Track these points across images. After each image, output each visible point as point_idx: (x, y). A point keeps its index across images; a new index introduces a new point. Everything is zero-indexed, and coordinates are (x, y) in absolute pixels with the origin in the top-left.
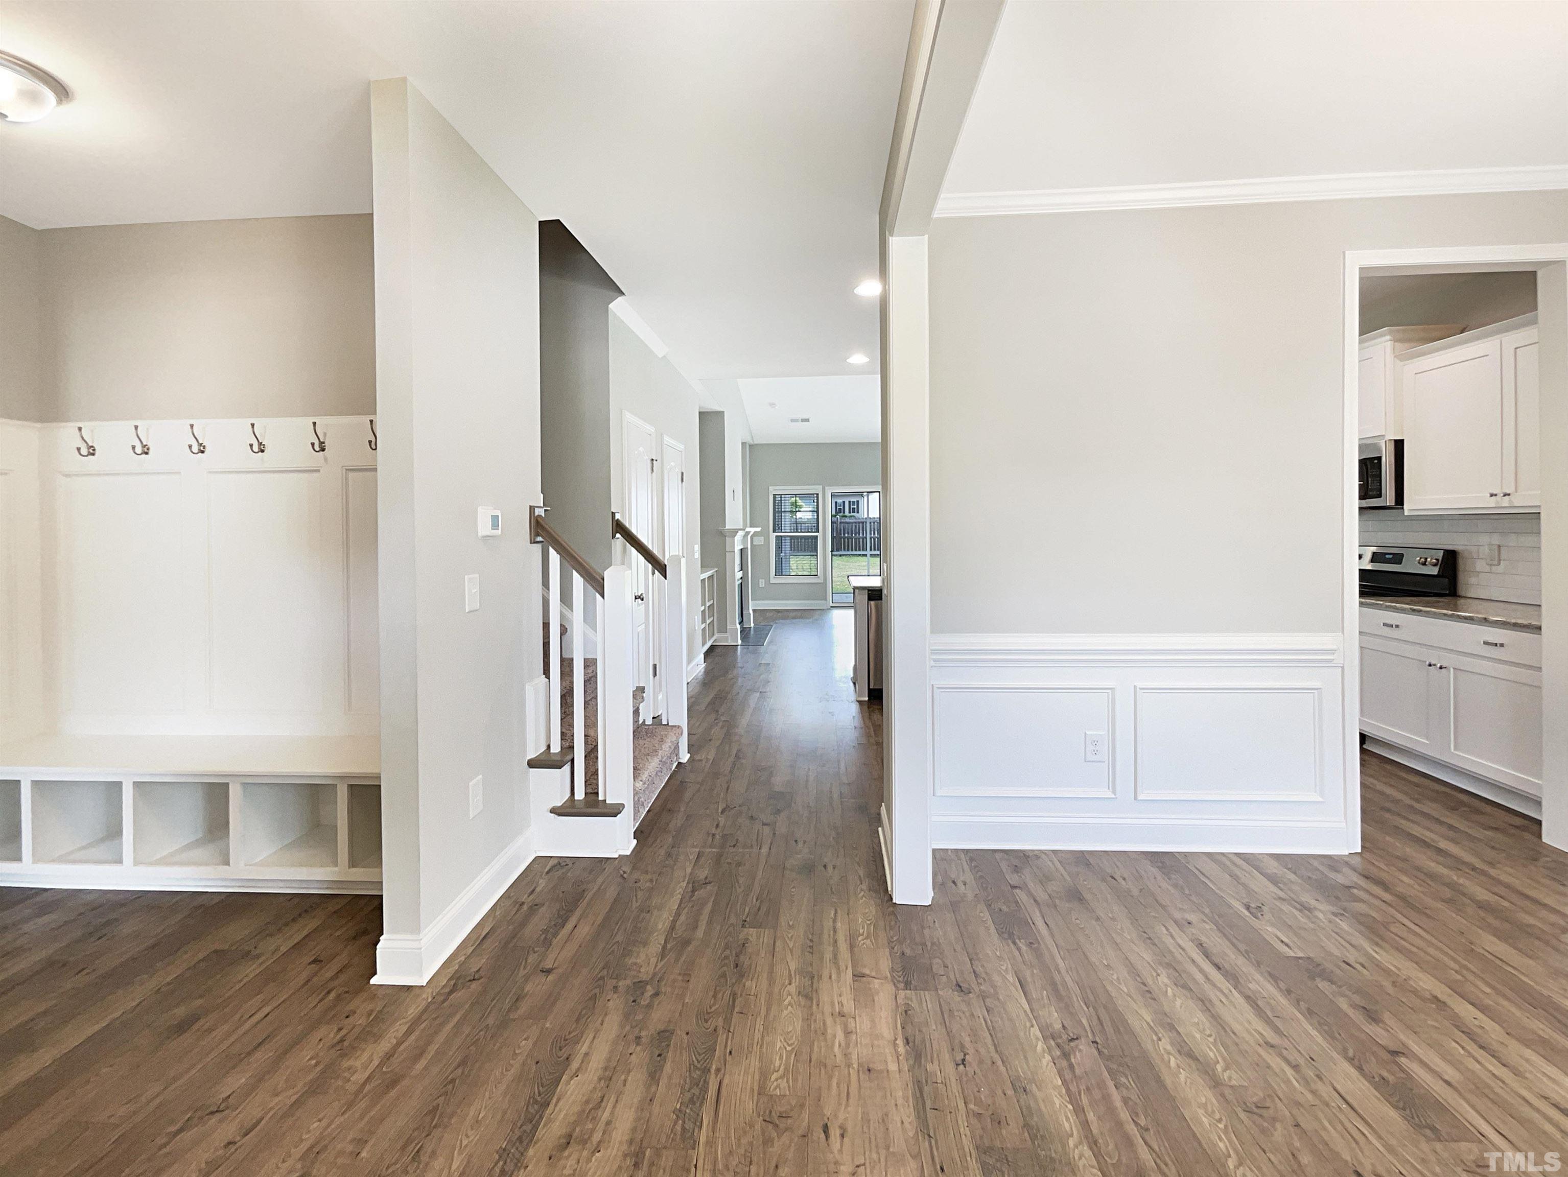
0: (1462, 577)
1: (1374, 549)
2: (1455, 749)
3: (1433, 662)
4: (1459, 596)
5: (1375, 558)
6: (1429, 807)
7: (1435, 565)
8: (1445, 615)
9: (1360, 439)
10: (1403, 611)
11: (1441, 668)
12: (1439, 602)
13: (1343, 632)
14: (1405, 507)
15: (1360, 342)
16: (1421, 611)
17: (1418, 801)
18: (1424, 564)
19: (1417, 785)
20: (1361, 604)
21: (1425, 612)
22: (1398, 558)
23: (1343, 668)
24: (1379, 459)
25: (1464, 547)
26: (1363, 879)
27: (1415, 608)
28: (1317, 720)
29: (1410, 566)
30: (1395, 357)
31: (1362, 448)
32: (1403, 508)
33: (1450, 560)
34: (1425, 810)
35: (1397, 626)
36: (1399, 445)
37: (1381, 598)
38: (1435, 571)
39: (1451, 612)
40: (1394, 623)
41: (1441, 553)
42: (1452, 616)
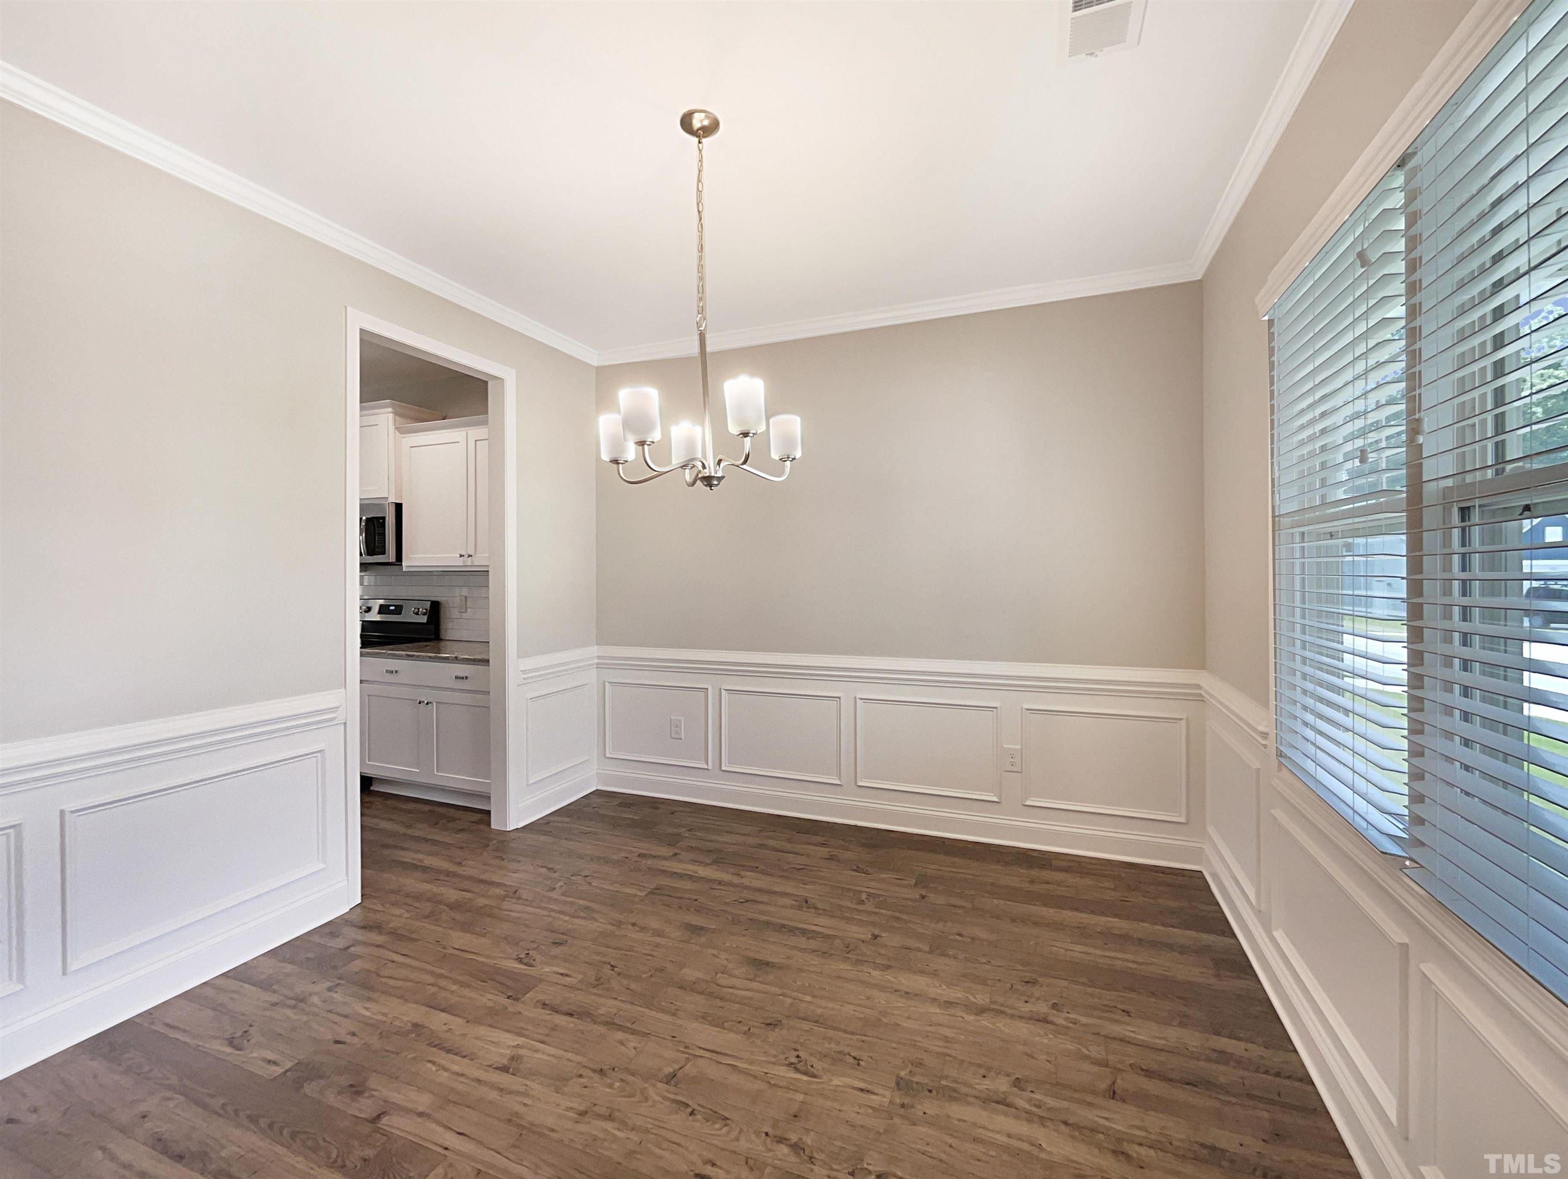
0: (443, 626)
1: (382, 602)
2: (437, 771)
3: (422, 700)
4: (442, 640)
5: (383, 610)
6: (421, 830)
7: (425, 614)
8: (430, 657)
9: (361, 499)
10: (400, 657)
11: (427, 704)
12: (426, 646)
13: (345, 688)
14: (403, 564)
15: (362, 409)
16: (413, 656)
17: (409, 827)
18: (417, 614)
19: (410, 812)
20: (362, 655)
21: (417, 656)
22: (399, 610)
23: (345, 724)
24: (384, 518)
25: (445, 599)
26: (362, 931)
27: (410, 653)
28: (320, 785)
29: (408, 616)
30: (396, 428)
31: (363, 508)
32: (401, 565)
33: (435, 609)
34: (417, 833)
35: (396, 672)
36: (399, 507)
37: (384, 647)
38: (424, 619)
39: (434, 655)
40: (394, 669)
41: (428, 604)
42: (435, 658)
